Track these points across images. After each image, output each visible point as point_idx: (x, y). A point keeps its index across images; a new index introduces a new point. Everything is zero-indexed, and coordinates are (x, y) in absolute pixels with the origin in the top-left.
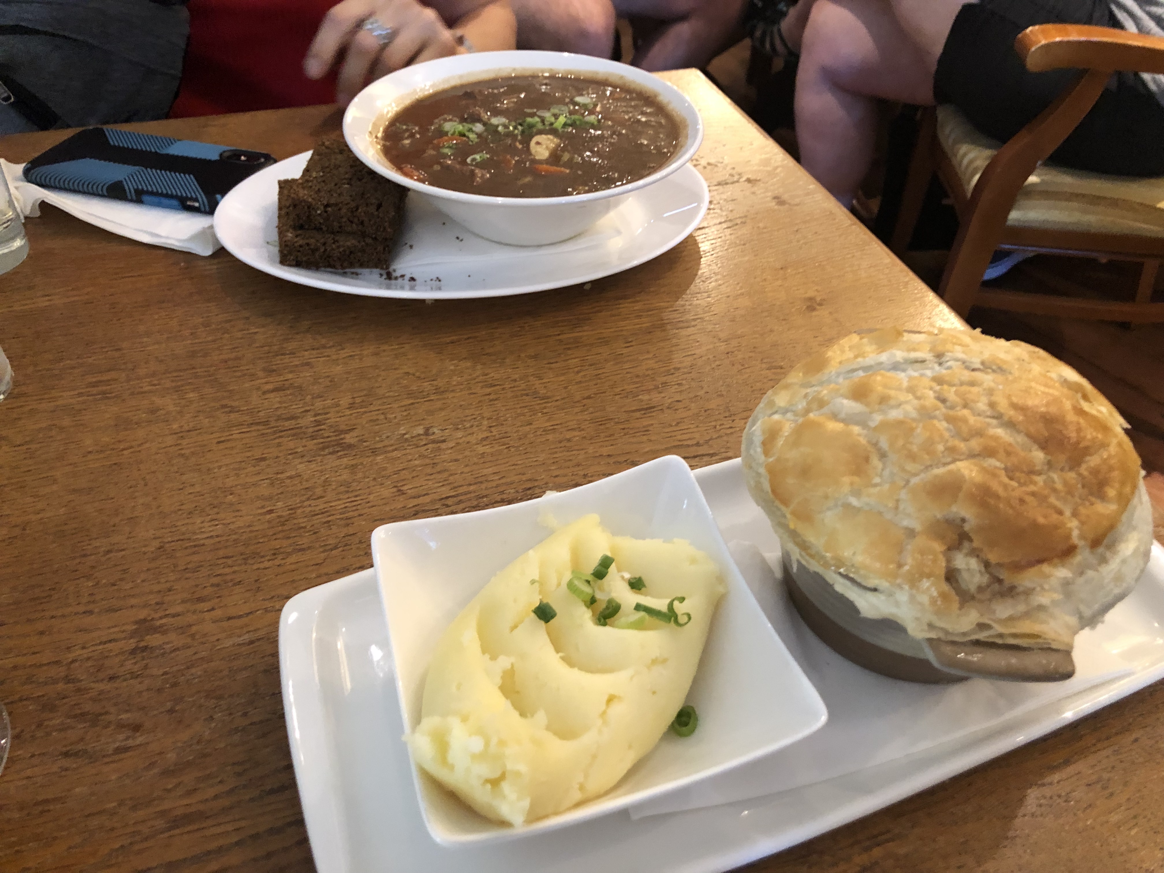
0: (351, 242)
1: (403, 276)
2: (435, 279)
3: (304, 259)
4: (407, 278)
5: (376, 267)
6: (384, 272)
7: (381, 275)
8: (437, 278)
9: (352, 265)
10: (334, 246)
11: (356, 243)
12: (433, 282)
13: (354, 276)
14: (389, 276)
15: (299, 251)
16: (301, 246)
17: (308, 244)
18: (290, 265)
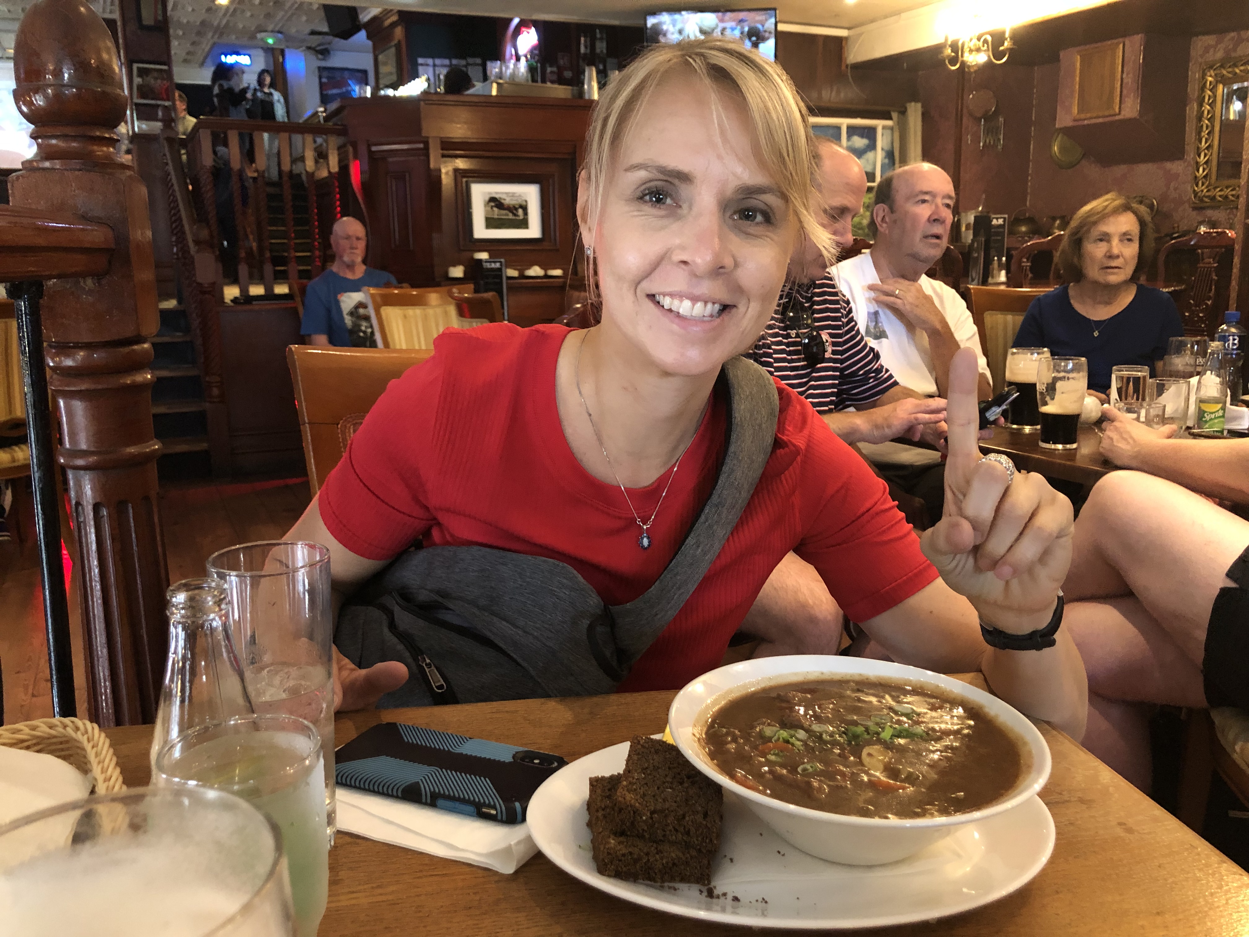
0: (674, 853)
1: (725, 894)
2: (760, 900)
3: (624, 869)
4: (730, 897)
5: (698, 883)
6: (704, 889)
7: (701, 892)
8: (763, 899)
9: (672, 879)
10: (657, 856)
11: (681, 855)
12: (759, 903)
13: (673, 891)
14: (710, 894)
15: (620, 861)
16: (623, 855)
17: (631, 853)
18: (609, 876)
